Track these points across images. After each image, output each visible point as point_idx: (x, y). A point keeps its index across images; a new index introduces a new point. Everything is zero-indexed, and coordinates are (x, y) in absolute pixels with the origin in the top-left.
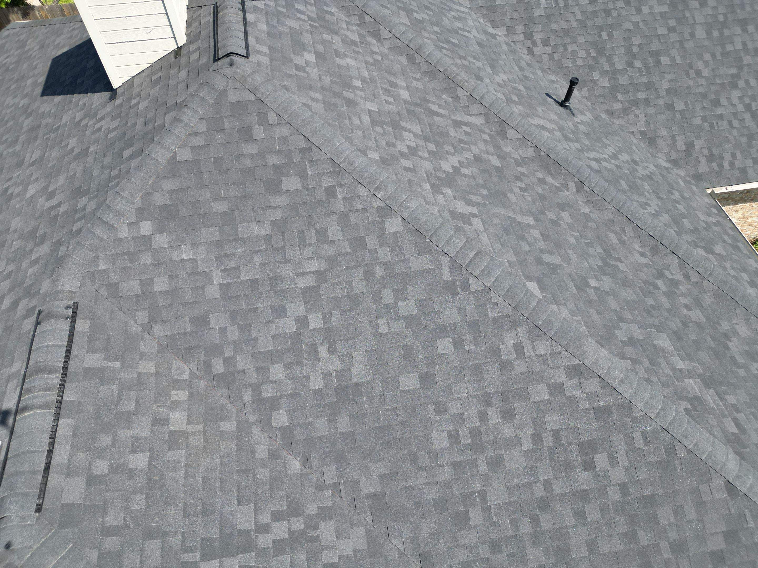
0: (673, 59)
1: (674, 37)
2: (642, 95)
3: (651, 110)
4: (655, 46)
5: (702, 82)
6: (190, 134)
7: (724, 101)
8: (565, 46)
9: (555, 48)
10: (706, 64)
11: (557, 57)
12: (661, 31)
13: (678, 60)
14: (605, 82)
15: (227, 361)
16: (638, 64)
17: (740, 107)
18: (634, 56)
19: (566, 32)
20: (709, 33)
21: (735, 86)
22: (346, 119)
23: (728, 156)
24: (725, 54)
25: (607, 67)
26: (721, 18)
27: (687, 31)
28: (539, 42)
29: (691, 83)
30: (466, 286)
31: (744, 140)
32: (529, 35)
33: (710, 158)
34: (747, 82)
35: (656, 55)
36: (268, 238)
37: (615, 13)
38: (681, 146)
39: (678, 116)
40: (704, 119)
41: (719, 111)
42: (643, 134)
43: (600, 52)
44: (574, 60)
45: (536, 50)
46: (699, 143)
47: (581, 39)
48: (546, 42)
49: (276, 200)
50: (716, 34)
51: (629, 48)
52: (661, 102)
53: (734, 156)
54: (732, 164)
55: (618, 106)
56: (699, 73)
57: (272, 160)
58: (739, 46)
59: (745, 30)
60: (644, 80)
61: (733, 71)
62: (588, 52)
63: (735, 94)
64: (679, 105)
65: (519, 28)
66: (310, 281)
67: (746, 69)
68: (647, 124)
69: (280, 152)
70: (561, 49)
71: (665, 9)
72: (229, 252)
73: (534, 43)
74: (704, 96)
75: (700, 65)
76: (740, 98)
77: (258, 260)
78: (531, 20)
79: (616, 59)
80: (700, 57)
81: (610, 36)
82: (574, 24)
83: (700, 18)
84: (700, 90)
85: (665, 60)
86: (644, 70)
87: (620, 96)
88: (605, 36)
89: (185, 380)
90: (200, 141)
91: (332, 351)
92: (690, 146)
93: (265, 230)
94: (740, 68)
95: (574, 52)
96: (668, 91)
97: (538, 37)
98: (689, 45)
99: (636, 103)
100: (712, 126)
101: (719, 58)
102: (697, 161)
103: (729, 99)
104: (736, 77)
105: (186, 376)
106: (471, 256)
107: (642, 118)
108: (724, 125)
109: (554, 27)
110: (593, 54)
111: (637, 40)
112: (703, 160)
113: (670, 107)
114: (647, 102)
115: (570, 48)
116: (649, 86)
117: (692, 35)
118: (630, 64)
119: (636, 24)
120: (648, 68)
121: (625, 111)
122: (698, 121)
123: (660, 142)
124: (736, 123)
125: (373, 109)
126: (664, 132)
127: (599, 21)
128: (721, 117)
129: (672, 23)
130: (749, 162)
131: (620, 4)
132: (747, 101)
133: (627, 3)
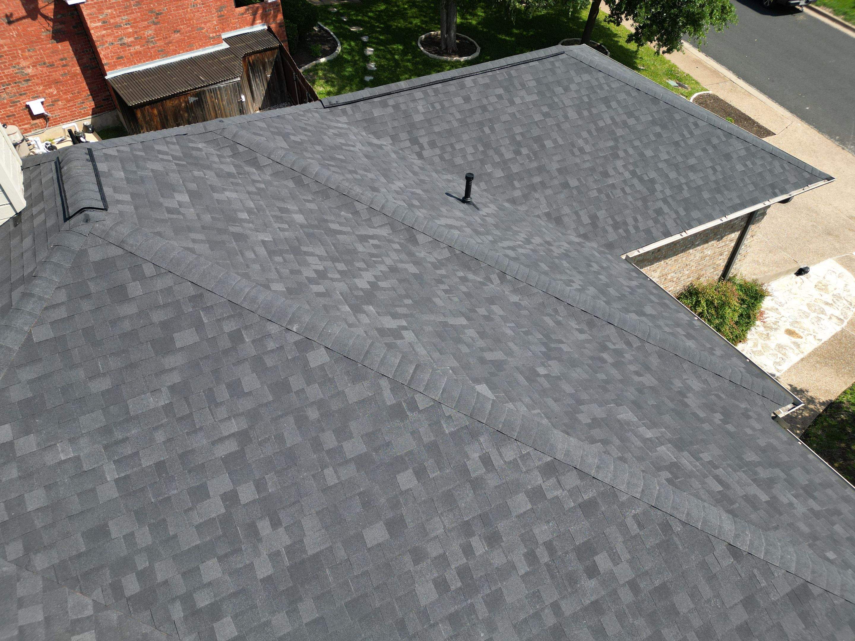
0: (555, 141)
1: (550, 122)
2: (537, 179)
3: (549, 192)
4: (536, 132)
5: (587, 157)
6: (46, 308)
7: (612, 172)
8: (452, 145)
9: (442, 148)
10: (586, 141)
11: (447, 156)
12: (537, 117)
13: (561, 142)
15: (142, 576)
16: (524, 151)
17: (627, 175)
18: (519, 144)
19: (450, 132)
20: (579, 113)
21: (616, 156)
22: (238, 254)
23: (630, 221)
24: (599, 130)
25: (497, 159)
26: (586, 99)
27: (560, 113)
28: (426, 146)
29: (578, 160)
30: (413, 406)
31: (639, 203)
32: (414, 141)
33: (616, 226)
34: (625, 151)
35: (538, 140)
36: (168, 408)
37: (491, 109)
38: (586, 220)
39: (575, 192)
40: (599, 191)
41: (610, 181)
42: (548, 215)
43: (487, 146)
44: (464, 157)
45: (426, 154)
46: (602, 214)
47: (465, 137)
48: (432, 144)
49: (170, 361)
50: (586, 113)
51: (512, 138)
52: (556, 182)
53: (636, 220)
54: (636, 228)
55: (517, 193)
56: (581, 150)
57: (158, 317)
58: (609, 122)
59: (609, 107)
60: (535, 164)
61: (611, 143)
62: (475, 147)
63: (619, 163)
64: (573, 183)
65: (403, 136)
66: (231, 446)
67: (621, 140)
68: (549, 205)
69: (165, 306)
70: (449, 149)
71: (535, 97)
72: (120, 437)
73: (422, 147)
74: (593, 170)
75: (581, 142)
76: (624, 166)
77: (160, 437)
78: (412, 127)
79: (503, 150)
80: (579, 136)
81: (492, 129)
82: (456, 124)
83: (567, 102)
84: (587, 165)
85: (549, 144)
86: (532, 155)
87: (516, 184)
88: (487, 130)
89: (88, 617)
90: (62, 313)
91: (276, 524)
92: (594, 218)
93: (163, 400)
94: (616, 140)
95: (462, 150)
96: (559, 171)
97: (424, 141)
98: (566, 126)
99: (533, 188)
100: (608, 196)
101: (595, 134)
102: (605, 231)
103: (615, 169)
104: (615, 148)
105: (89, 611)
106: (411, 372)
107: (543, 201)
108: (618, 193)
109: (437, 129)
110: (481, 149)
111: (518, 130)
112: (610, 229)
113: (566, 185)
114: (543, 184)
115: (457, 147)
116: (541, 169)
117: (566, 117)
118: (518, 153)
119: (513, 115)
120: (535, 154)
121: (526, 197)
122: (594, 194)
123: (566, 219)
124: (628, 190)
125: (266, 239)
126: (566, 210)
127: (478, 117)
128: (613, 186)
129: (545, 109)
130: (651, 223)
131: (493, 99)
132: (631, 168)
133: (500, 97)
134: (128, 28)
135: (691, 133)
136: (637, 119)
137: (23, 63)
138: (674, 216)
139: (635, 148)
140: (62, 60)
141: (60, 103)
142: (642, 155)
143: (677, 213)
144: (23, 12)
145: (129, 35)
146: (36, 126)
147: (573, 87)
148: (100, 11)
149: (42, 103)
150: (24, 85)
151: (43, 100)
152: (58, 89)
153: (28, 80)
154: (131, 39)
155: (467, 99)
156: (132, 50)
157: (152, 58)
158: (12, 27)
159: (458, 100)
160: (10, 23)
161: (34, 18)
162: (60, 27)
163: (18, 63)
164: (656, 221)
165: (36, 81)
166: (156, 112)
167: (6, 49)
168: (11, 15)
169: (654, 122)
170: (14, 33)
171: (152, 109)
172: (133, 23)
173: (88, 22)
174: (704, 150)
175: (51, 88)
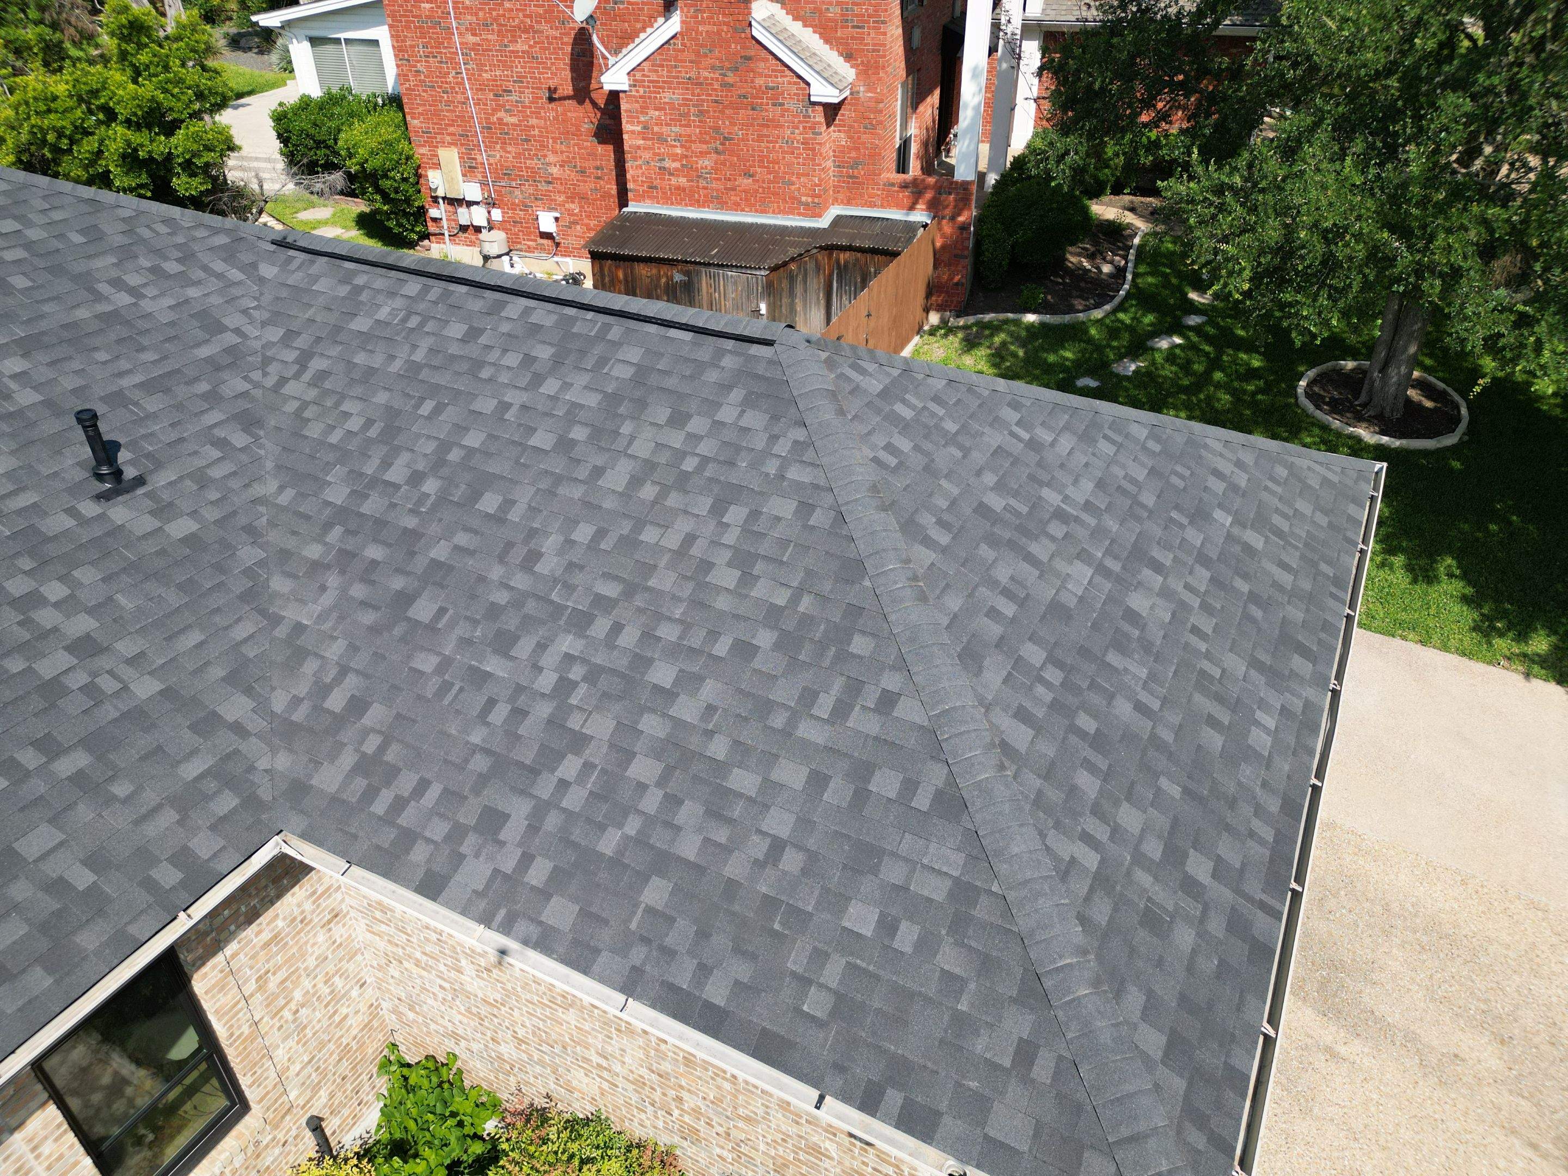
0: (508, 505)
1: (556, 462)
3: (358, 591)
4: (500, 463)
5: (521, 581)
7: (524, 648)
8: (342, 398)
9: (322, 393)
10: (568, 547)
11: (310, 411)
12: (543, 439)
13: (517, 513)
14: (337, 494)
16: (431, 485)
17: (546, 681)
18: (439, 466)
20: (636, 482)
21: (580, 623)
23: (406, 783)
24: (629, 543)
25: (372, 467)
26: (689, 464)
27: (595, 460)
28: (309, 375)
29: (496, 573)
32: (306, 357)
33: (364, 766)
34: (615, 629)
35: (480, 481)
37: (486, 373)
38: (340, 700)
39: (398, 629)
40: (445, 666)
41: (493, 665)
44: (330, 428)
45: (291, 387)
46: (376, 714)
51: (445, 446)
52: (397, 583)
54: (398, 809)
55: (313, 551)
56: (532, 559)
58: (673, 541)
59: (718, 509)
60: (412, 522)
61: (610, 590)
62: (369, 423)
63: (567, 643)
64: (426, 609)
65: (306, 340)
67: (639, 598)
68: (325, 615)
71: (592, 400)
73: (300, 373)
74: (494, 611)
75: (552, 542)
76: (569, 658)
78: (335, 333)
79: (402, 458)
80: (569, 528)
81: (439, 411)
82: (397, 366)
84: (500, 597)
85: (489, 503)
86: (429, 503)
87: (337, 534)
88: (428, 407)
92: (356, 710)
94: (630, 591)
95: (346, 415)
96: (433, 567)
97: (317, 364)
98: (572, 491)
99: (346, 558)
100: (443, 690)
101: (608, 545)
102: (334, 756)
104: (603, 605)
107: (328, 599)
108: (472, 702)
110: (373, 433)
111: (476, 439)
112: (348, 759)
113: (403, 602)
114: (372, 569)
116: (408, 539)
117: (597, 473)
118: (416, 479)
120: (439, 502)
122: (426, 663)
123: (308, 667)
124: (499, 714)
126: (335, 650)
128: (479, 678)
129: (579, 433)
130: (438, 830)
131: (512, 360)
132: (576, 673)
133: (528, 360)
134: (675, 146)
135: (841, 711)
136: (748, 579)
137: (551, 158)
138: (508, 866)
139: (648, 636)
140: (598, 168)
141: (578, 227)
142: (641, 662)
143: (526, 860)
144: (568, 90)
145: (674, 157)
146: (542, 249)
147: (697, 425)
148: (644, 110)
149: (557, 219)
150: (543, 187)
151: (558, 215)
152: (581, 207)
153: (550, 183)
154: (676, 165)
155: (473, 334)
156: (674, 181)
157: (698, 204)
158: (553, 105)
159: (457, 330)
160: (551, 99)
161: (581, 102)
162: (608, 122)
163: (545, 156)
164: (457, 834)
165: (559, 187)
166: (621, 275)
167: (536, 132)
168: (556, 89)
169: (773, 614)
170: (552, 114)
171: (617, 267)
172: (686, 142)
173: (624, 121)
174: (818, 781)
175: (573, 202)
